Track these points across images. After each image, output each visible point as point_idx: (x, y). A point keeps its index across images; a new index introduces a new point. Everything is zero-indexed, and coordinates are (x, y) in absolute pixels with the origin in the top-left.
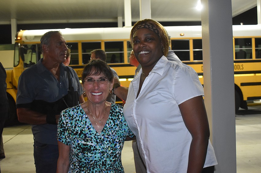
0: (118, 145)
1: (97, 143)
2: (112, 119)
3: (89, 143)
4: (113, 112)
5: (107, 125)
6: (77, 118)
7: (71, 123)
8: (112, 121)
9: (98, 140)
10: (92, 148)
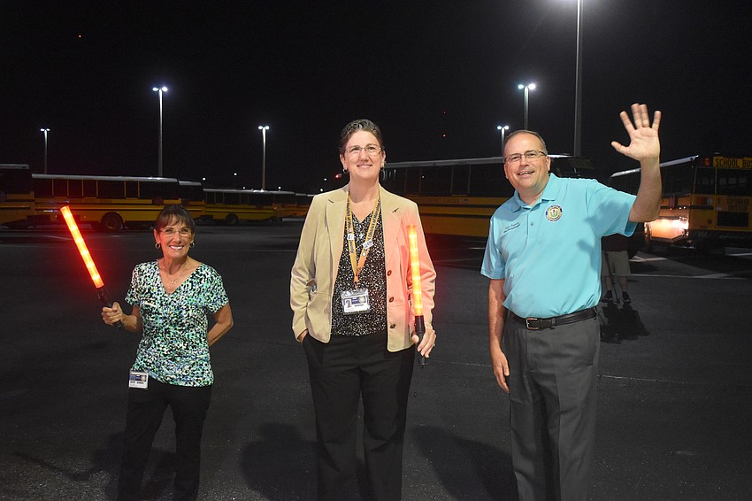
0: (184, 312)
1: (162, 305)
2: (191, 282)
3: (152, 305)
4: (198, 273)
5: (182, 288)
6: (148, 275)
7: (140, 280)
8: (190, 284)
9: (164, 303)
10: (154, 311)
